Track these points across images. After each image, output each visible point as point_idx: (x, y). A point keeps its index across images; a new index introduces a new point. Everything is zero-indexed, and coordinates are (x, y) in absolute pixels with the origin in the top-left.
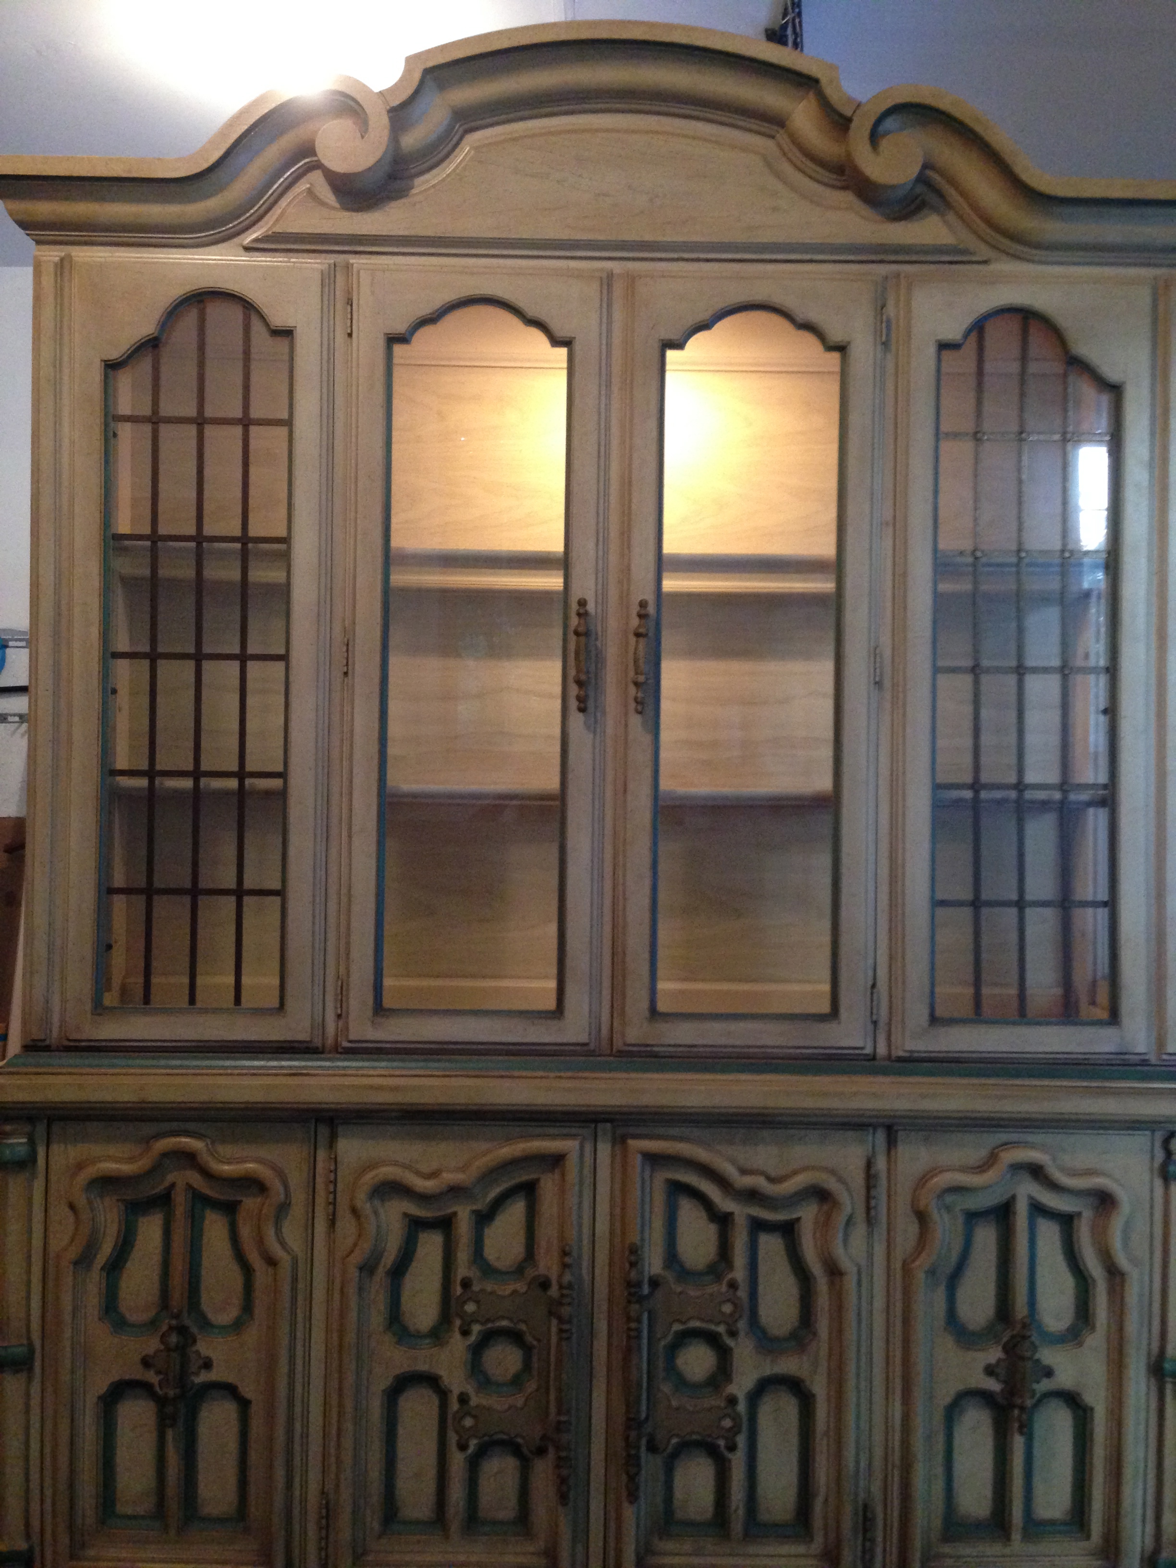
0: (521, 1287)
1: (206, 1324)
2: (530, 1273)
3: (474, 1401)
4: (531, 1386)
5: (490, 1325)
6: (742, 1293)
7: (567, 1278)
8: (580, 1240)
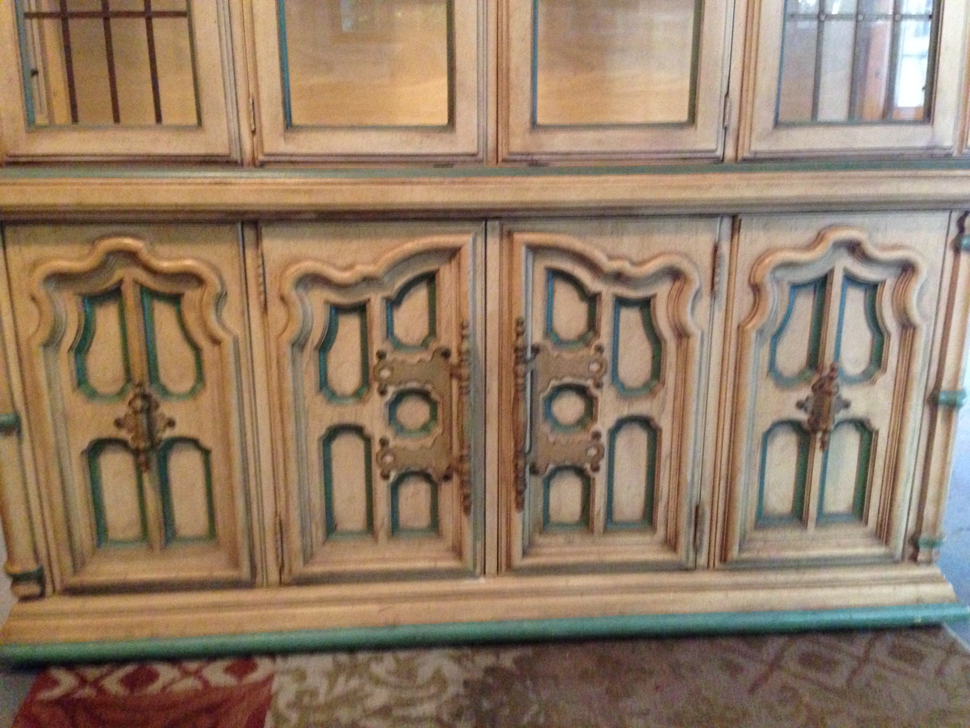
0: (427, 356)
1: (165, 392)
2: (433, 346)
3: (392, 444)
4: (438, 430)
5: (402, 387)
6: (607, 355)
7: (465, 346)
8: (474, 317)
